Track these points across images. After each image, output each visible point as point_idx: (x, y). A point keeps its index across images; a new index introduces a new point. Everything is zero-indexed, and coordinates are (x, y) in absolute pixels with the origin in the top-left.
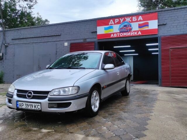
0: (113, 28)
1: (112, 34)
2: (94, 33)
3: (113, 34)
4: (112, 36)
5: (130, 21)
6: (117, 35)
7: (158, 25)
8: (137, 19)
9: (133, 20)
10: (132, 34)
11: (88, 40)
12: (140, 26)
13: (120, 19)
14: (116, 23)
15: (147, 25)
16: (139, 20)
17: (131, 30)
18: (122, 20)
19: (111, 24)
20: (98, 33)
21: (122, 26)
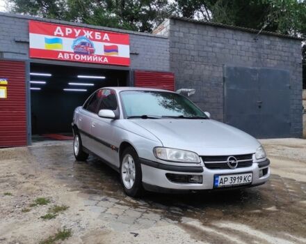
0: (62, 43)
1: (61, 54)
3: (63, 53)
4: (60, 56)
5: (92, 37)
6: (70, 56)
7: (131, 54)
8: (102, 36)
9: (96, 38)
10: (95, 59)
11: (7, 56)
13: (75, 30)
14: (67, 34)
15: (116, 49)
16: (104, 39)
18: (78, 32)
19: (58, 35)
21: (78, 43)
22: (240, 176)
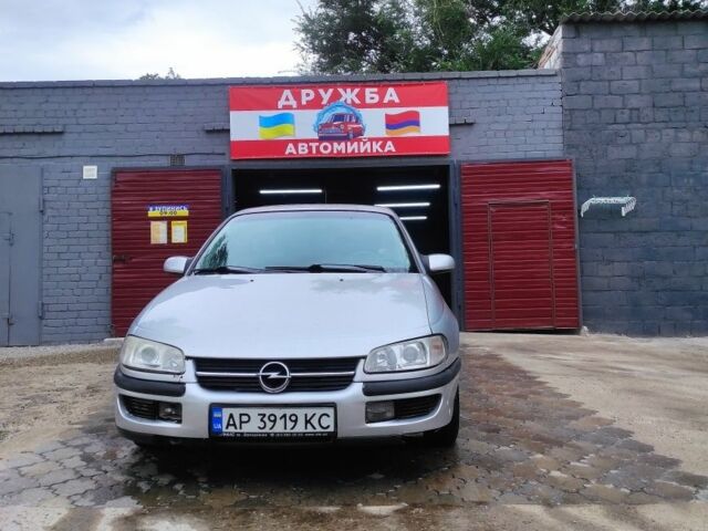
0: (293, 123)
1: (291, 145)
2: (215, 135)
3: (296, 143)
4: (290, 149)
5: (357, 101)
6: (310, 148)
7: (450, 125)
8: (382, 96)
9: (368, 101)
10: (364, 148)
11: (190, 162)
12: (392, 123)
13: (321, 91)
14: (304, 103)
15: (413, 120)
16: (386, 101)
17: (359, 133)
18: (326, 96)
19: (285, 107)
20: (234, 136)
21: (327, 117)
22: (289, 412)
